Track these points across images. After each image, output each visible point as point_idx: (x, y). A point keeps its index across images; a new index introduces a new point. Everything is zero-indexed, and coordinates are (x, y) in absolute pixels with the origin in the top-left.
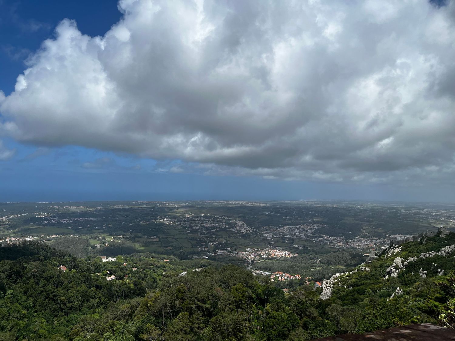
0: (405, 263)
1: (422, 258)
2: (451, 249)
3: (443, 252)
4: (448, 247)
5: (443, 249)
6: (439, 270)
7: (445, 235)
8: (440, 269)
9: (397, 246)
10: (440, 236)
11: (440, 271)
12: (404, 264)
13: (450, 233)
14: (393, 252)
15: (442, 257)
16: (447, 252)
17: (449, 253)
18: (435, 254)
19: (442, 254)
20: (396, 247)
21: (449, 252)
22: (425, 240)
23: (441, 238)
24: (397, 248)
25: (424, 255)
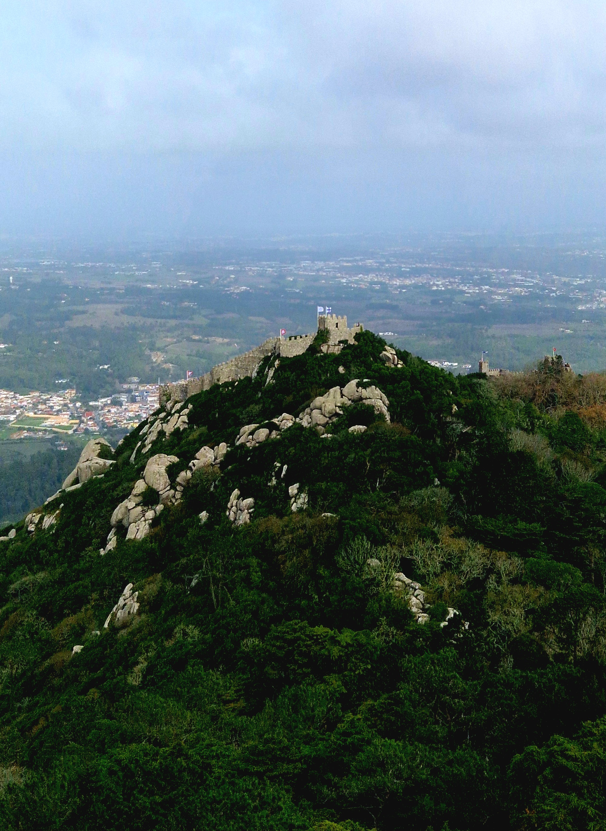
0: (184, 475)
1: (243, 445)
2: (345, 399)
3: (316, 412)
4: (335, 391)
5: (318, 401)
6: (293, 489)
7: (339, 345)
8: (297, 485)
9: (178, 406)
10: (324, 348)
11: (296, 491)
12: (178, 480)
13: (358, 337)
14: (161, 433)
15: (313, 432)
16: (329, 413)
17: (337, 414)
18: (290, 424)
19: (314, 422)
20: (173, 412)
21: (338, 410)
22: (271, 373)
23: (326, 356)
24: (177, 415)
25: (252, 433)
